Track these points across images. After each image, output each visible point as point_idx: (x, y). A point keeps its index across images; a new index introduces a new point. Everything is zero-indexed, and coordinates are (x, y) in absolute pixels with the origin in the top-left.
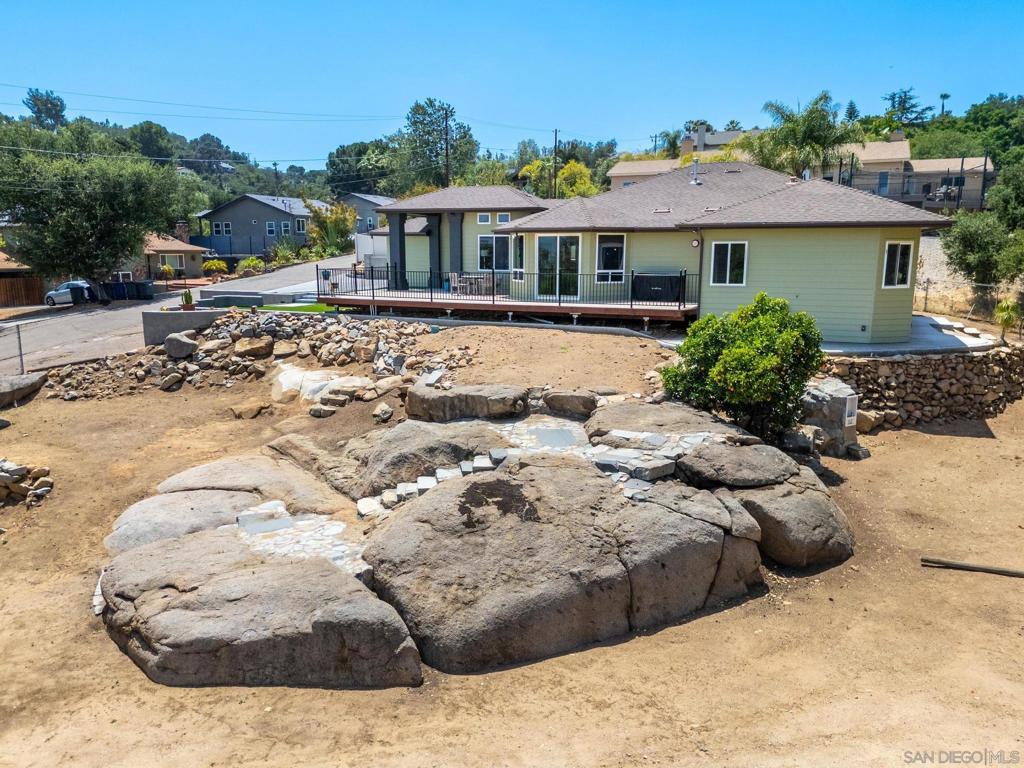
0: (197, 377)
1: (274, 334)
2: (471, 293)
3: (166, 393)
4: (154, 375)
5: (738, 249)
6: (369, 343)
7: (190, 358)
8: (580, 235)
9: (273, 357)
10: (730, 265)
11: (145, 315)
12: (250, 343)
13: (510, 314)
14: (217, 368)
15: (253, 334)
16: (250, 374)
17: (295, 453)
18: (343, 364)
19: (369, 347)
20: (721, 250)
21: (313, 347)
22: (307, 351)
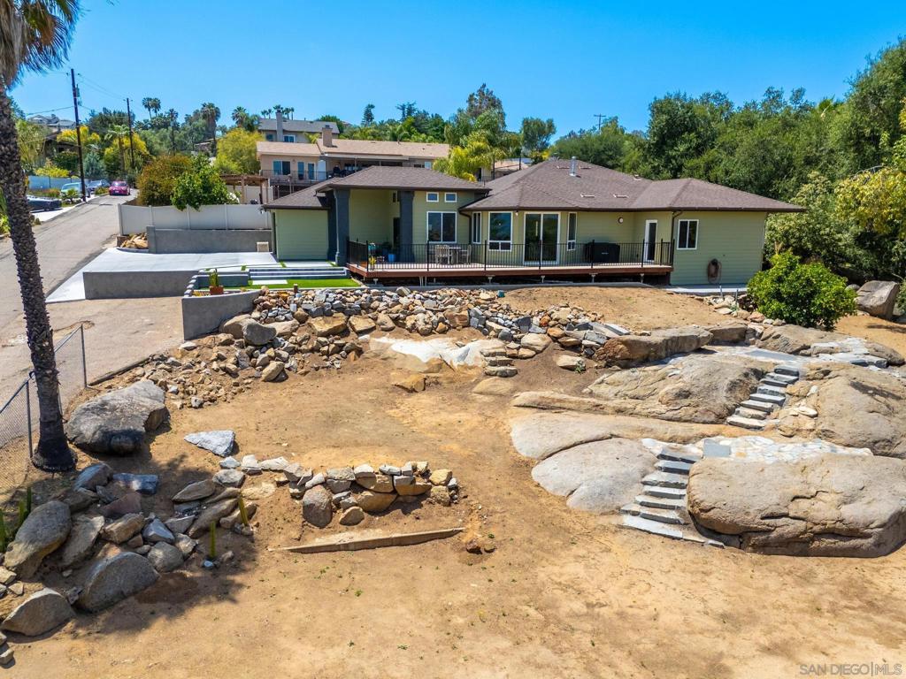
0: (292, 362)
1: (349, 312)
3: (279, 385)
4: (243, 368)
5: (693, 224)
6: (461, 310)
7: (273, 344)
8: (559, 213)
9: (353, 334)
10: (687, 236)
11: (183, 300)
12: (326, 322)
13: (543, 277)
14: (306, 351)
15: (324, 312)
16: (348, 352)
18: (443, 332)
19: (462, 313)
20: (684, 225)
21: (395, 320)
22: (390, 324)
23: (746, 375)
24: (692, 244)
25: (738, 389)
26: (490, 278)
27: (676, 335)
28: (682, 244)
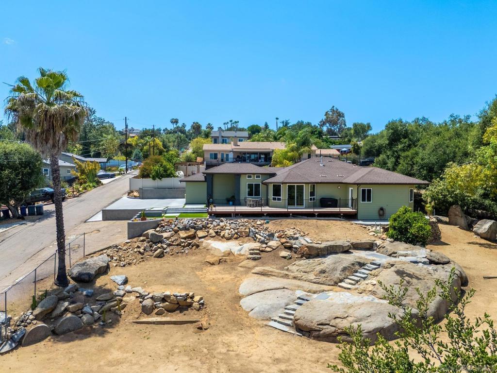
0: (168, 250)
1: (196, 228)
2: (256, 206)
3: (160, 259)
4: (147, 251)
5: (369, 191)
6: (245, 229)
7: (161, 242)
8: (304, 185)
9: (197, 238)
10: (367, 195)
11: (128, 223)
12: (186, 233)
13: (291, 214)
14: (175, 245)
15: (186, 229)
16: (193, 246)
17: (273, 274)
18: (236, 238)
19: (246, 230)
20: (364, 191)
21: (216, 233)
22: (214, 234)
23: (353, 264)
24: (369, 200)
25: (347, 271)
26: (265, 214)
27: (332, 244)
28: (364, 200)
